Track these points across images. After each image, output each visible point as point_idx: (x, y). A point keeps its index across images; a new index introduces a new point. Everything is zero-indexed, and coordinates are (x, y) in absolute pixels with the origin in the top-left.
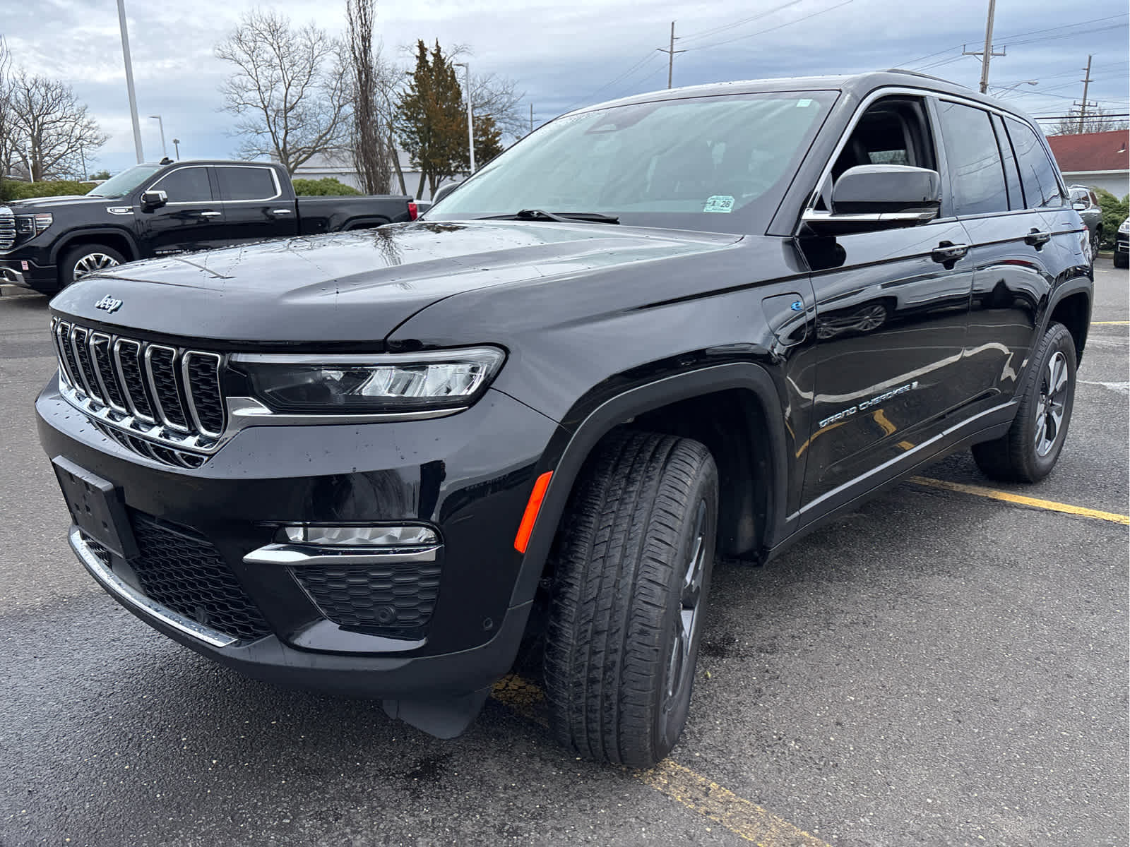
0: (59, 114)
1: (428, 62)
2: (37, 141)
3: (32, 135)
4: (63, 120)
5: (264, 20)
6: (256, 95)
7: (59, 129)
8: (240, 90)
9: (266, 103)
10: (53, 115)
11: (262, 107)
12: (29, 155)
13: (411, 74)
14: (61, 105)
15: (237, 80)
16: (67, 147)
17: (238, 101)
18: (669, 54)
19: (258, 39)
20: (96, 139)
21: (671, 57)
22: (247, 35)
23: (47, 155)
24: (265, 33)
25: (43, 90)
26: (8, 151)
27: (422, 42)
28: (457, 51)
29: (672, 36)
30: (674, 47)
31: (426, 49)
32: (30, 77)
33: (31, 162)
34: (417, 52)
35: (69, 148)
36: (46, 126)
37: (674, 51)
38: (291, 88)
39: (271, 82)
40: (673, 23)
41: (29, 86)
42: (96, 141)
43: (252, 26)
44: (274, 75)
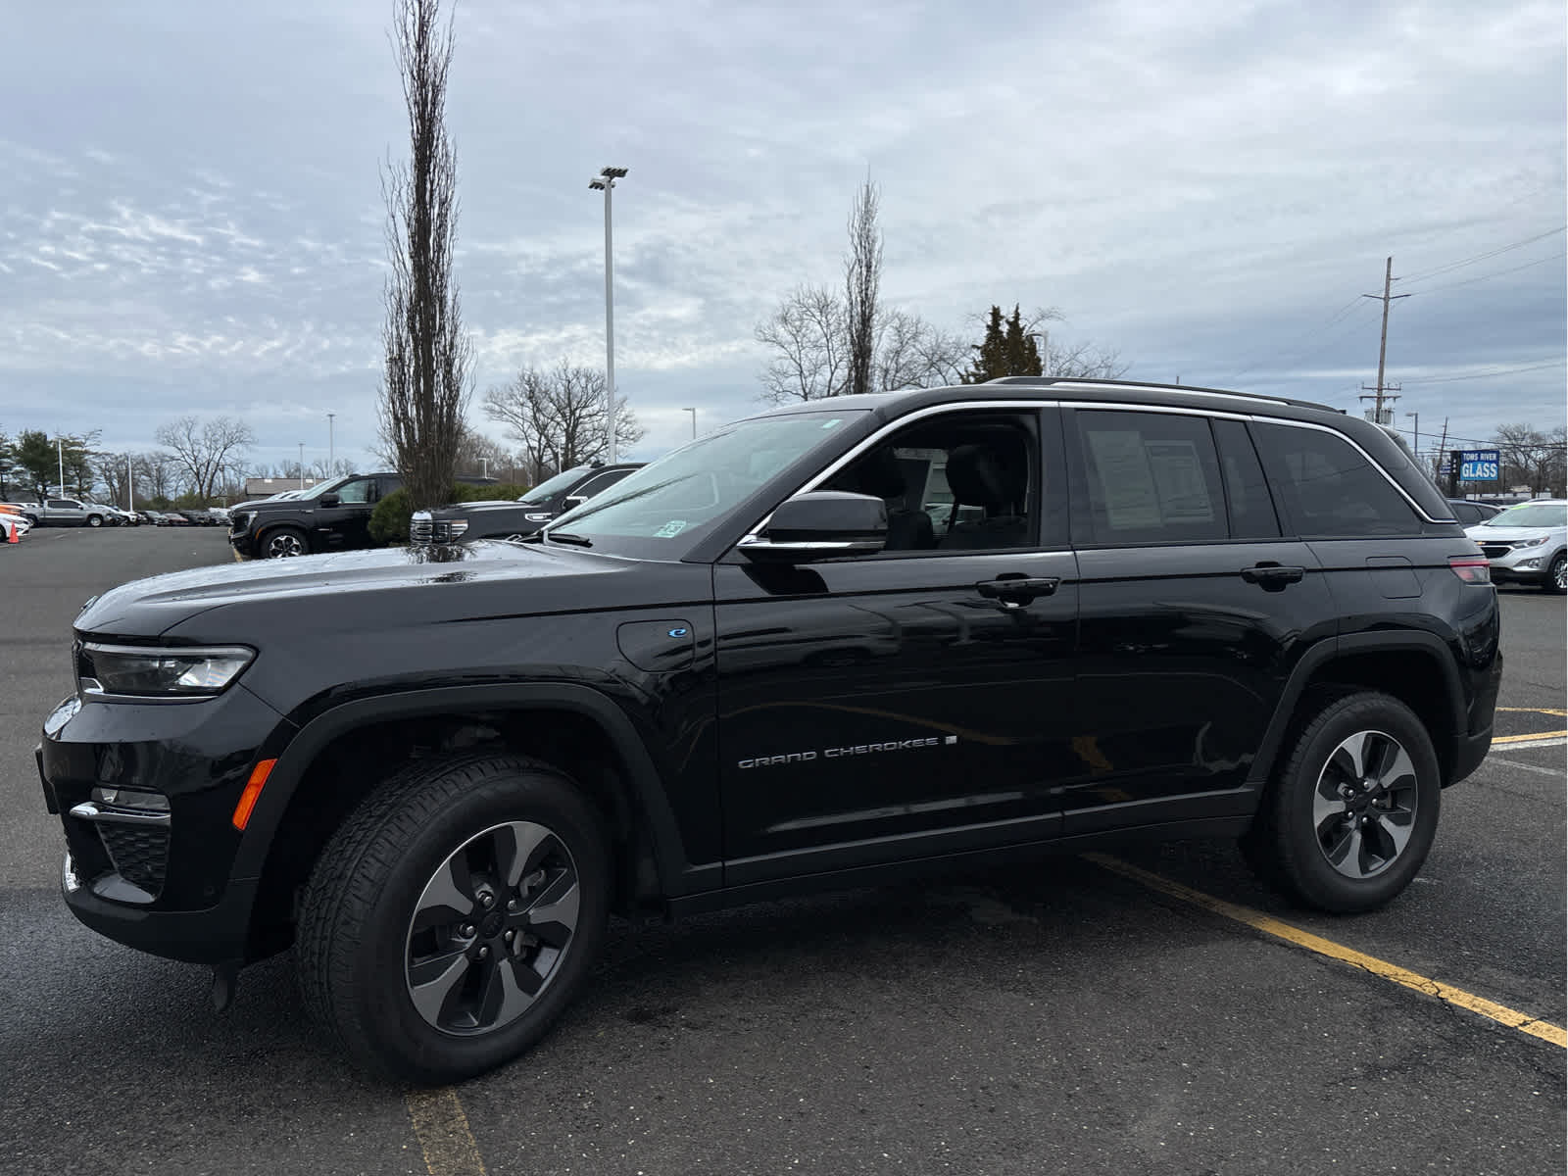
0: (596, 407)
1: (1002, 332)
2: (571, 437)
3: (566, 430)
4: (601, 414)
5: (813, 295)
6: (796, 381)
7: (596, 424)
8: (780, 377)
9: (807, 390)
10: (590, 409)
11: (802, 394)
12: (560, 451)
13: (978, 348)
14: (600, 397)
15: (777, 365)
16: (600, 443)
17: (777, 389)
18: (1382, 301)
19: (805, 316)
20: (632, 433)
21: (1386, 306)
22: (795, 313)
23: (579, 452)
24: (812, 310)
25: (583, 381)
26: (542, 447)
27: (998, 308)
28: (1043, 317)
29: (1388, 275)
30: (1391, 291)
31: (1002, 317)
32: (573, 366)
33: (561, 459)
34: (989, 320)
35: (603, 444)
36: (581, 420)
37: (1391, 296)
38: (837, 370)
39: (815, 366)
40: (1390, 259)
41: (571, 377)
42: (632, 437)
43: (800, 303)
44: (820, 357)
